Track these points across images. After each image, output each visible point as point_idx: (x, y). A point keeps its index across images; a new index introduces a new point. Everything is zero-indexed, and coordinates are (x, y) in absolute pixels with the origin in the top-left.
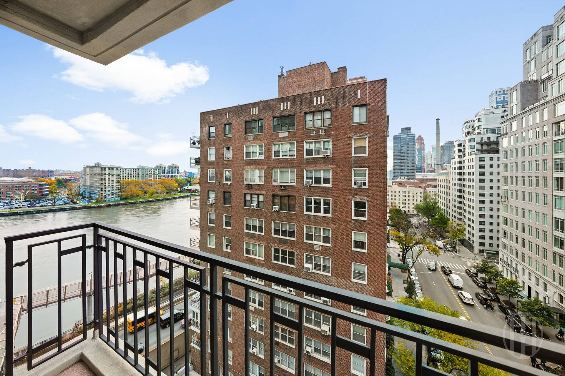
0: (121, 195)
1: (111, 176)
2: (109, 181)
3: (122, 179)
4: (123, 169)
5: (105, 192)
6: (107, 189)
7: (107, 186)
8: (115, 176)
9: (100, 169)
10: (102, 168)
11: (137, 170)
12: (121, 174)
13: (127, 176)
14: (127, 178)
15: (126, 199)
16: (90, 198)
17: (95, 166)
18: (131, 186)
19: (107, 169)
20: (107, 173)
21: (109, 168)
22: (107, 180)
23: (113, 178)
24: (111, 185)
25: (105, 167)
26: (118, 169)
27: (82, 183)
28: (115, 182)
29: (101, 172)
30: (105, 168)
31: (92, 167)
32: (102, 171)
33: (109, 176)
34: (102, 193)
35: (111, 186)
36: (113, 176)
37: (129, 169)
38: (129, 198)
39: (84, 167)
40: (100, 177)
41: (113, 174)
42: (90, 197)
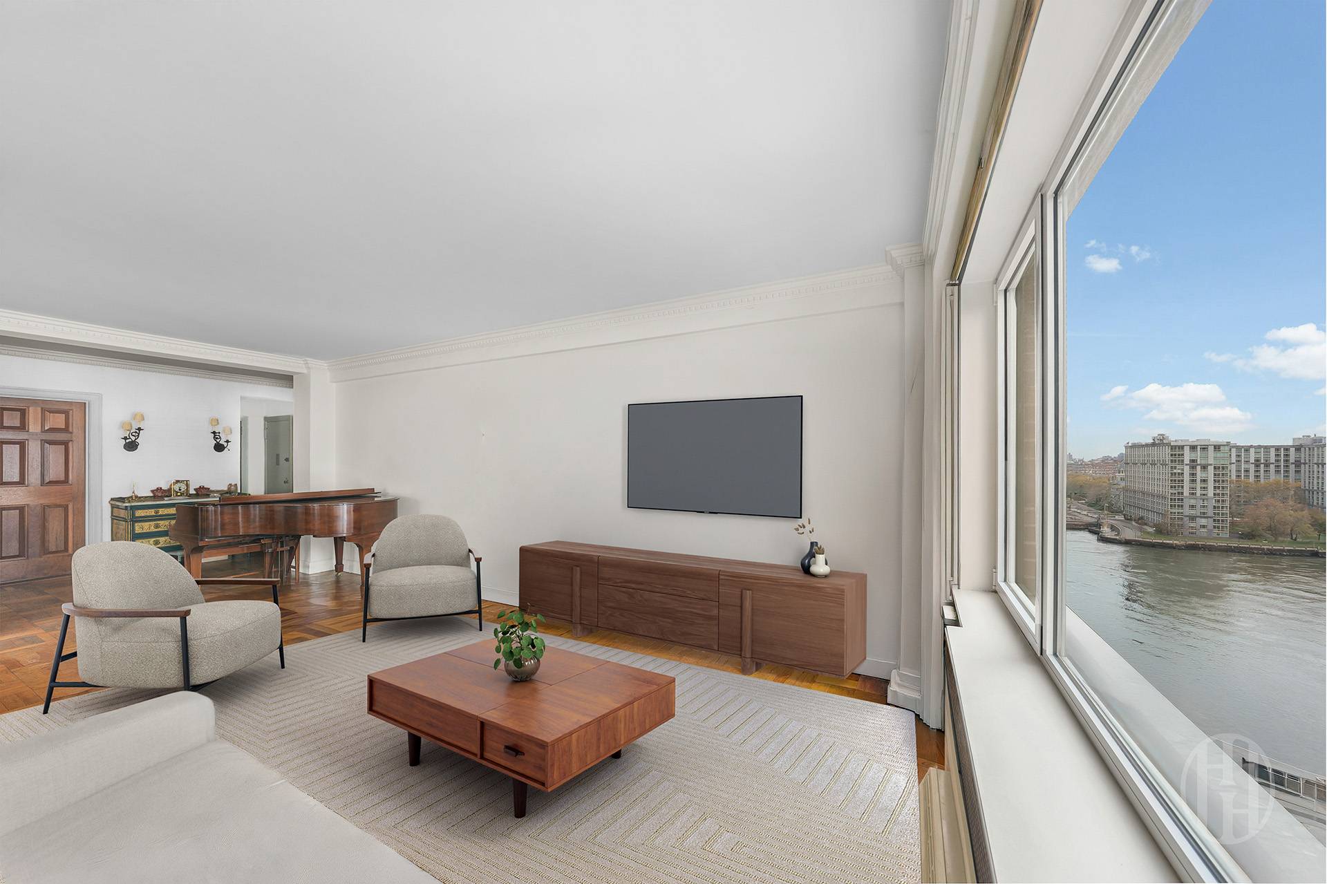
0: (1232, 523)
1: (1198, 468)
2: (1193, 481)
3: (1234, 477)
4: (1238, 448)
5: (1180, 511)
6: (1187, 503)
7: (1186, 492)
8: (1211, 469)
9: (1168, 450)
10: (1173, 448)
11: (1292, 450)
12: (1231, 464)
13: (1252, 468)
14: (1252, 474)
15: (1251, 536)
16: (1141, 521)
17: (1153, 445)
18: (1267, 499)
19: (1187, 450)
20: (1187, 461)
21: (1193, 448)
22: (1187, 478)
23: (1204, 475)
24: (1199, 492)
25: (1180, 443)
26: (1222, 448)
27: (1123, 484)
28: (1211, 485)
29: (1168, 458)
30: (1182, 447)
31: (1147, 445)
32: (1172, 455)
33: (1193, 468)
34: (1173, 511)
35: (1198, 494)
36: (1204, 467)
37: (1260, 447)
38: (1260, 536)
39: (1126, 447)
40: (1168, 470)
41: (1203, 462)
42: (1142, 518)
